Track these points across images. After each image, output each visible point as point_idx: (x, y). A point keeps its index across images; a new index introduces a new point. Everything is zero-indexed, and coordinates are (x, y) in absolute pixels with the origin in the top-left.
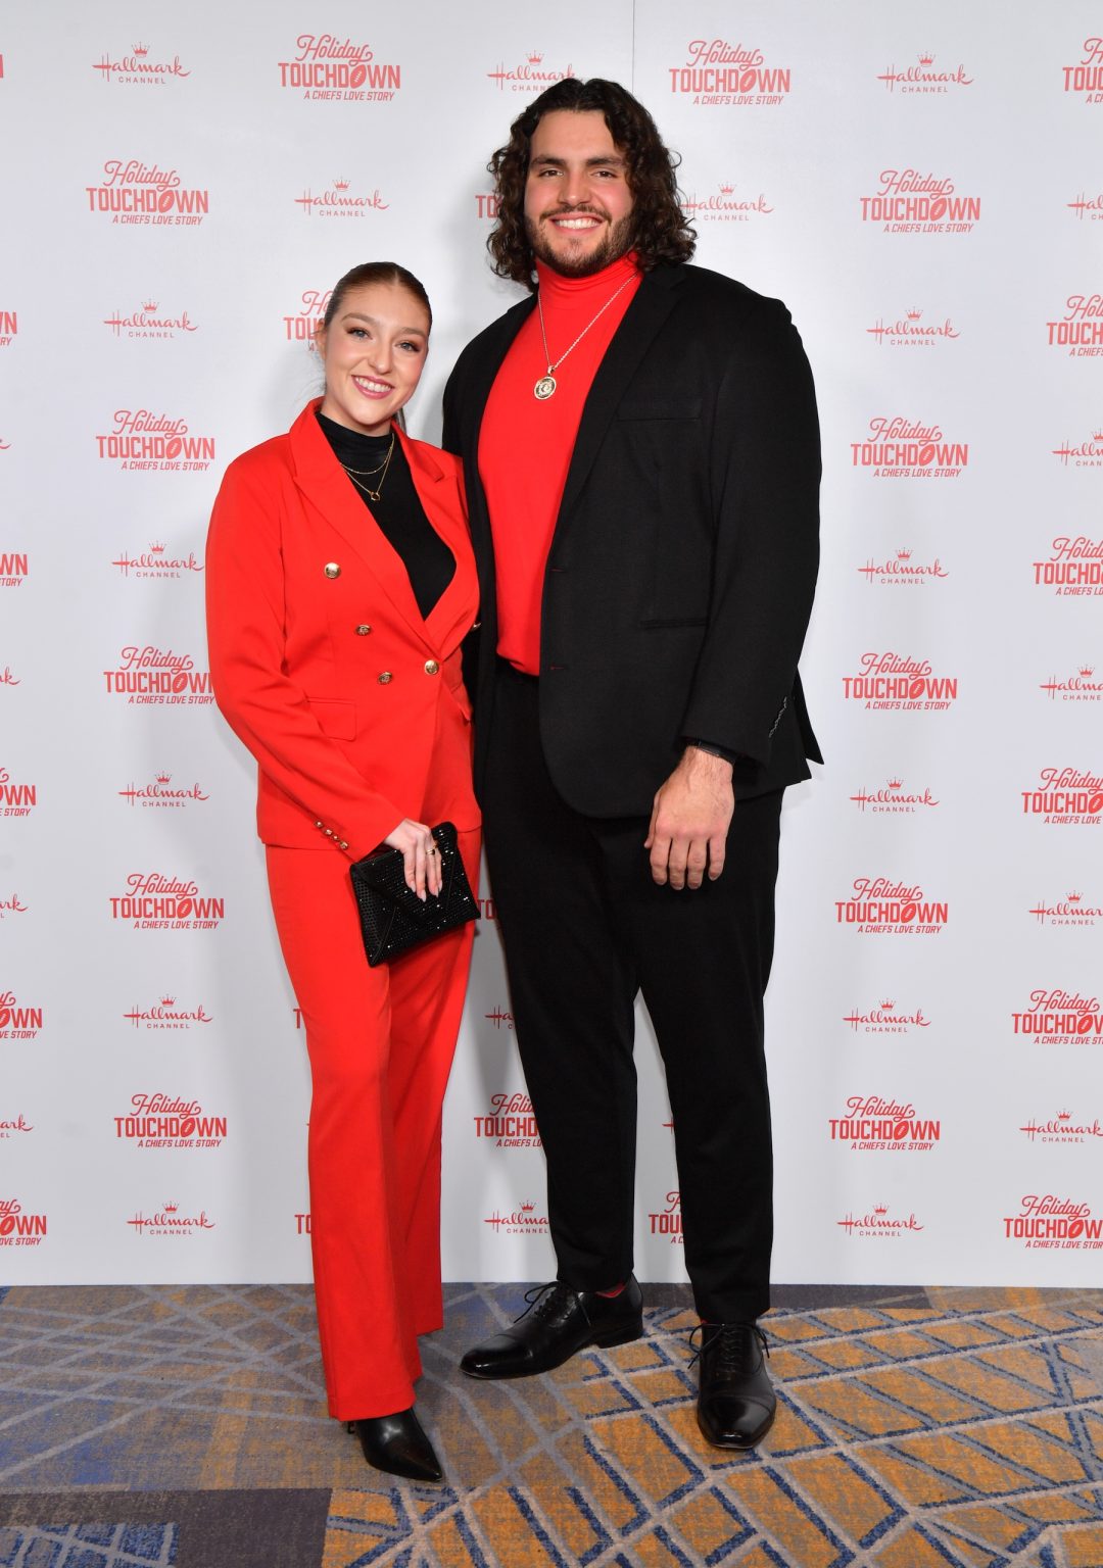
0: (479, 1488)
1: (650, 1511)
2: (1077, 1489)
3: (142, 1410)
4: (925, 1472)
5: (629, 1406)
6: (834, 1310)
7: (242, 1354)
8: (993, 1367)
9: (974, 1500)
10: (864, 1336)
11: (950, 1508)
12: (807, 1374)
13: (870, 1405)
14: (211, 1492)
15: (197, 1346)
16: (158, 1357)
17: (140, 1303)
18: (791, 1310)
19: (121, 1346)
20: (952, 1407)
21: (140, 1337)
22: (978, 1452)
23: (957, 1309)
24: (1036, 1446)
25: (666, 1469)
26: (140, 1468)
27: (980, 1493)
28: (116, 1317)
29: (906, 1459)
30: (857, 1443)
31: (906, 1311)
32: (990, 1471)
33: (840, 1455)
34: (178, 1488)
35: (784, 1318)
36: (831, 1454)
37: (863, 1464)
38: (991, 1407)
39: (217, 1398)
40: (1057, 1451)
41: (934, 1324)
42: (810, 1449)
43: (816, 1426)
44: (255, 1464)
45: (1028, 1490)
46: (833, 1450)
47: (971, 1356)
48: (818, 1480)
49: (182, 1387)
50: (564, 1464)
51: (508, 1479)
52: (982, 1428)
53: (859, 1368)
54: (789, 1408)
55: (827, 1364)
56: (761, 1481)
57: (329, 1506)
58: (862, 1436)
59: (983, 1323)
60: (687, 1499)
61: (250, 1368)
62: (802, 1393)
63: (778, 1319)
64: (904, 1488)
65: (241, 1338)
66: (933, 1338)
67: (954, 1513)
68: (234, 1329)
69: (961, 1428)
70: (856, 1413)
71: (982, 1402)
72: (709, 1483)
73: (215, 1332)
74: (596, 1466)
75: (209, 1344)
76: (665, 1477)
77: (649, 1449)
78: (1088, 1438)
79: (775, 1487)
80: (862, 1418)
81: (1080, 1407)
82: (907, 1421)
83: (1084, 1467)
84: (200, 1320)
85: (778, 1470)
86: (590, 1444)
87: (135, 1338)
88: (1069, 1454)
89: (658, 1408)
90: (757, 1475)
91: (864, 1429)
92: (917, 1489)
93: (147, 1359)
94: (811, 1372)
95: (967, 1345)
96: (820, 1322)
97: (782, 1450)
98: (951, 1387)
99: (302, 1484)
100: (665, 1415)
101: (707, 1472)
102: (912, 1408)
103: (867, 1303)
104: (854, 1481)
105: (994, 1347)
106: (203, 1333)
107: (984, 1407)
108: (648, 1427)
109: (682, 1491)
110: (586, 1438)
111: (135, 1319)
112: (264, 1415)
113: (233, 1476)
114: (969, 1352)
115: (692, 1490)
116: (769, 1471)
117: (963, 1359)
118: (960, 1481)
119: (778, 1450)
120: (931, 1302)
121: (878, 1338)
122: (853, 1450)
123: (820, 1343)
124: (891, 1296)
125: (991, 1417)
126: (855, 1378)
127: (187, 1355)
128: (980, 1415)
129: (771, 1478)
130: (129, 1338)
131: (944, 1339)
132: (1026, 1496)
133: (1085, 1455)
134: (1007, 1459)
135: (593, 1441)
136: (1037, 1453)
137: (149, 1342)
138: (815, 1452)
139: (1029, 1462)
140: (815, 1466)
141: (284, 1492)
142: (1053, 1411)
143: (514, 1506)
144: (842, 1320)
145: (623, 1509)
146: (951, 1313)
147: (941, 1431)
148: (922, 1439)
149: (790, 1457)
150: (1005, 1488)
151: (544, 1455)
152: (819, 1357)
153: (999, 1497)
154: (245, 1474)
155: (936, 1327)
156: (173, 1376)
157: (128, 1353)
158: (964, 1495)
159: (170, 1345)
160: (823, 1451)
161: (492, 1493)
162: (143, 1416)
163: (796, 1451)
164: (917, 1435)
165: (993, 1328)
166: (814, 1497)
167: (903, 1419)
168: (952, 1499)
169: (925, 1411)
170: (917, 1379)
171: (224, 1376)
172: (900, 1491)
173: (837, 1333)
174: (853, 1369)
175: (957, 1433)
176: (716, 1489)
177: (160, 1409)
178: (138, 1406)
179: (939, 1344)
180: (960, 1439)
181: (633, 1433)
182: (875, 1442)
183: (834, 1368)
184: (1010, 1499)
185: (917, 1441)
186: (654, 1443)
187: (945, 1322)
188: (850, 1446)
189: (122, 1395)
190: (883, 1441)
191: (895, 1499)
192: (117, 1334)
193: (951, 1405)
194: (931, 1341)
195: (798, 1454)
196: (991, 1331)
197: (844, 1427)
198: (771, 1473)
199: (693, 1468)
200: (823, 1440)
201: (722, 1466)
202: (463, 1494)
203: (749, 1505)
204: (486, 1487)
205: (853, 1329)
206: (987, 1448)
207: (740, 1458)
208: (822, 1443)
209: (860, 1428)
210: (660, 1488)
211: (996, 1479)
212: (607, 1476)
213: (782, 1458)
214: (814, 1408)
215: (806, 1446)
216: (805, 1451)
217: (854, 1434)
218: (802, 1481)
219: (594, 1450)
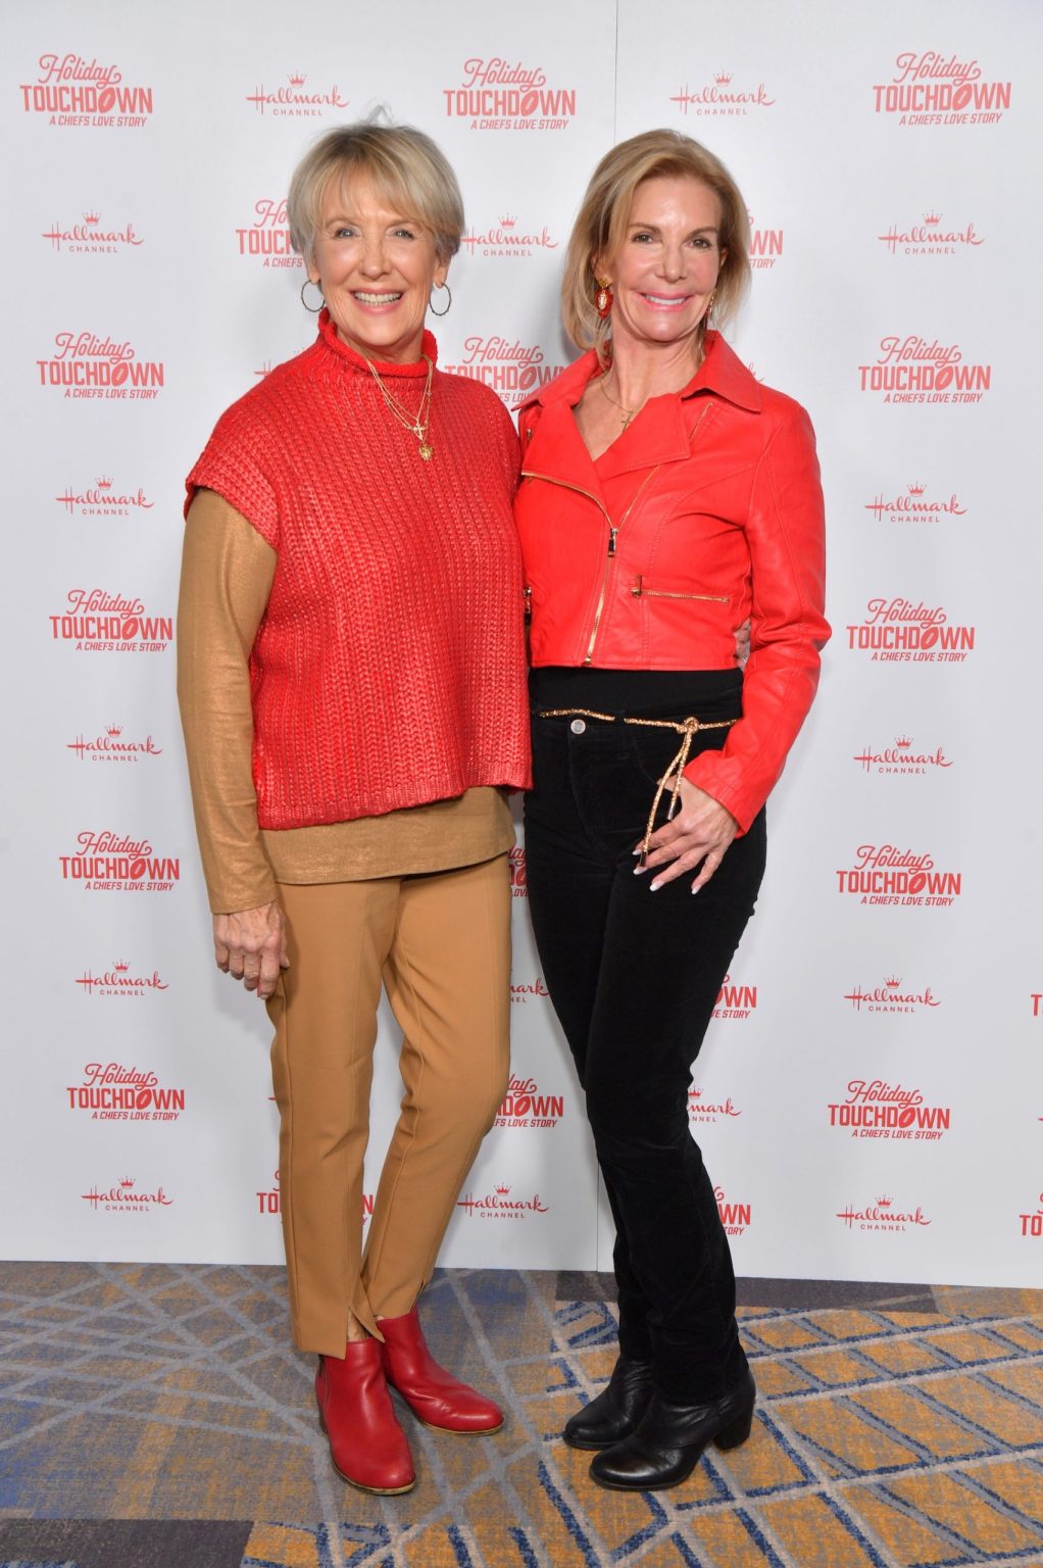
0: (415, 1526)
1: (601, 1562)
3: (68, 1415)
4: (917, 1523)
6: (829, 1311)
7: (187, 1349)
8: (1002, 1387)
9: (972, 1562)
10: (860, 1345)
12: (793, 1391)
13: (860, 1432)
14: (122, 1525)
15: (140, 1337)
16: (96, 1350)
17: (91, 1284)
18: (782, 1311)
19: (61, 1336)
20: (953, 1438)
21: (84, 1325)
22: (979, 1498)
23: (966, 1316)
25: (625, 1508)
26: (50, 1489)
27: (979, 1552)
28: (63, 1300)
29: (897, 1505)
30: (842, 1481)
31: (910, 1315)
32: (992, 1523)
33: (822, 1495)
34: (86, 1515)
35: (774, 1319)
36: (813, 1495)
37: (848, 1509)
38: (997, 1439)
39: (150, 1403)
41: (938, 1332)
42: (789, 1487)
43: (799, 1458)
44: (174, 1487)
45: (1036, 1549)
46: (815, 1489)
47: (978, 1374)
48: (795, 1528)
49: (114, 1387)
50: (512, 1496)
51: (450, 1516)
52: (986, 1466)
53: (851, 1384)
54: (769, 1432)
55: (817, 1379)
56: (732, 1528)
57: (246, 1544)
58: (849, 1473)
59: (994, 1333)
60: (645, 1548)
61: (193, 1365)
62: (786, 1415)
63: (766, 1320)
64: (892, 1543)
65: (188, 1329)
66: (937, 1349)
68: (184, 1317)
69: (962, 1465)
70: (844, 1441)
71: (988, 1433)
72: (670, 1528)
73: (162, 1320)
74: (547, 1501)
75: (155, 1336)
76: (623, 1517)
79: (746, 1536)
80: (850, 1449)
82: (902, 1454)
84: (150, 1307)
85: (752, 1514)
86: (545, 1472)
87: (78, 1325)
90: (726, 1519)
91: (853, 1464)
92: (908, 1542)
93: (84, 1353)
94: (798, 1388)
95: (974, 1359)
96: (814, 1326)
97: (758, 1487)
98: (954, 1412)
99: (221, 1515)
101: (672, 1514)
102: (907, 1437)
103: (866, 1305)
104: (836, 1531)
105: (1004, 1363)
106: (150, 1321)
107: (990, 1440)
109: (640, 1538)
110: (541, 1465)
111: (82, 1304)
112: (195, 1423)
113: (148, 1502)
114: (977, 1368)
115: (651, 1536)
116: (742, 1514)
117: (969, 1377)
118: (957, 1536)
119: (753, 1486)
120: (937, 1305)
121: (876, 1347)
122: (837, 1490)
123: (812, 1351)
124: (893, 1296)
125: (996, 1452)
126: (847, 1397)
127: (128, 1348)
128: (984, 1450)
129: (743, 1523)
130: (72, 1326)
131: (948, 1351)
134: (1014, 1509)
135: (549, 1469)
137: (91, 1332)
138: (795, 1492)
140: (792, 1509)
141: (201, 1524)
143: (451, 1551)
144: (837, 1324)
145: (573, 1558)
146: (959, 1319)
147: (938, 1468)
148: (916, 1478)
149: (766, 1497)
150: (1009, 1547)
151: (492, 1484)
152: (809, 1369)
153: (1002, 1560)
155: (942, 1335)
156: (108, 1374)
157: (66, 1345)
158: (961, 1555)
159: (113, 1336)
160: (803, 1489)
161: (430, 1533)
162: (67, 1424)
163: (775, 1489)
164: (910, 1473)
165: (1005, 1339)
166: (790, 1551)
167: (897, 1451)
168: (947, 1558)
169: (923, 1443)
170: (915, 1401)
171: (162, 1375)
172: (887, 1547)
173: (831, 1340)
174: (844, 1386)
175: (957, 1472)
176: (678, 1536)
177: (88, 1415)
178: (64, 1410)
179: (942, 1357)
180: (960, 1479)
182: (864, 1480)
183: (824, 1384)
184: (1014, 1563)
185: (911, 1481)
187: (952, 1330)
188: (834, 1484)
189: (49, 1396)
190: (873, 1479)
191: (881, 1558)
192: (60, 1321)
193: (951, 1435)
194: (934, 1353)
195: (775, 1493)
196: (1001, 1342)
197: (829, 1459)
198: (744, 1517)
199: (656, 1508)
200: (806, 1475)
201: (688, 1506)
202: (396, 1533)
203: (715, 1559)
204: (425, 1525)
205: (849, 1336)
206: (990, 1493)
207: (710, 1497)
208: (804, 1479)
209: (848, 1462)
210: (616, 1532)
211: (999, 1534)
212: (558, 1515)
213: (757, 1498)
214: (798, 1434)
215: (784, 1483)
216: (784, 1489)
217: (841, 1469)
218: (778, 1529)
219: (548, 1480)
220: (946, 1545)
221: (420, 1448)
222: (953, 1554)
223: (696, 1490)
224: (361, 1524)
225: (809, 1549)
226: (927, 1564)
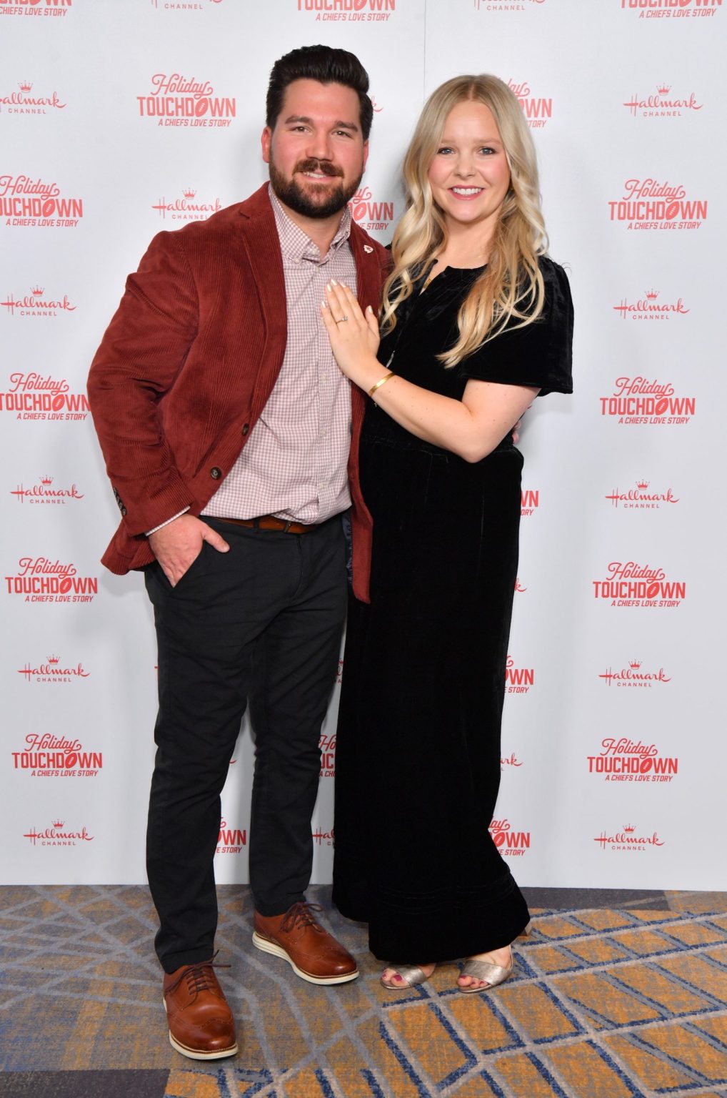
0: (291, 1069)
1: (430, 1093)
3: (23, 997)
4: (660, 1060)
5: (419, 995)
6: (590, 911)
7: (110, 947)
8: (720, 964)
9: (701, 1086)
10: (614, 934)
11: (682, 1093)
12: (565, 968)
13: (616, 997)
14: (71, 1073)
15: (74, 939)
16: (41, 950)
17: (31, 902)
18: (555, 911)
19: (13, 939)
20: (684, 999)
21: (29, 931)
22: (705, 1041)
23: (691, 912)
25: (445, 1054)
26: (14, 1050)
27: (706, 1079)
28: (12, 913)
29: (644, 1046)
30: (605, 1031)
31: (649, 912)
32: (716, 1060)
33: (590, 1042)
34: (44, 1068)
35: (550, 917)
36: (584, 1041)
37: (609, 1052)
38: (717, 1000)
39: (85, 986)
41: (672, 924)
42: (565, 1036)
43: (571, 1015)
44: (109, 1047)
46: (584, 1037)
47: (701, 953)
48: (571, 1065)
49: (57, 976)
50: (361, 1047)
51: (316, 1061)
52: (709, 1019)
53: (608, 963)
54: (549, 999)
55: (583, 959)
56: (525, 1066)
57: (166, 1086)
58: (609, 1026)
59: (713, 924)
60: (461, 1081)
61: (115, 959)
62: (560, 985)
63: (544, 918)
64: (643, 1074)
65: (110, 932)
66: (670, 936)
68: (106, 924)
69: (691, 1018)
70: (605, 1003)
71: (709, 995)
72: (480, 1066)
73: (89, 927)
74: (388, 1050)
75: (84, 938)
76: (445, 1061)
77: (433, 1035)
79: (535, 1071)
80: (609, 1009)
82: (647, 1012)
84: (79, 917)
85: (539, 1056)
86: (384, 1030)
87: (25, 932)
89: (442, 997)
90: (521, 1060)
91: (611, 1019)
92: (654, 1074)
93: (32, 951)
94: (569, 966)
95: (698, 943)
96: (579, 921)
97: (542, 1037)
98: (684, 981)
99: (146, 1065)
100: (447, 1003)
101: (480, 1057)
102: (651, 1000)
103: (617, 905)
104: (601, 1066)
105: (720, 945)
106: (80, 927)
107: (711, 1000)
108: (433, 1014)
109: (457, 1074)
110: (381, 1025)
111: (26, 915)
112: (121, 1001)
113: (90, 1057)
114: (700, 950)
115: (465, 1073)
116: (530, 1056)
117: (695, 956)
118: (689, 1068)
119: (539, 1037)
120: (670, 905)
121: (626, 935)
122: (601, 1038)
123: (578, 940)
124: (637, 899)
125: (716, 1009)
126: (605, 972)
127: (65, 947)
128: (707, 1007)
129: (533, 1063)
130: (20, 932)
131: (679, 938)
135: (387, 1027)
137: (35, 936)
138: (570, 1040)
140: (569, 1052)
141: (130, 1073)
143: (318, 1086)
144: (596, 920)
145: (409, 1090)
146: (686, 914)
147: (675, 1021)
148: (659, 1028)
149: (549, 1044)
151: (347, 1039)
152: (577, 953)
153: (723, 1084)
154: (99, 1055)
155: (674, 927)
156: (51, 967)
157: (17, 946)
158: (693, 1082)
159: (53, 939)
160: (576, 1038)
161: (302, 1074)
162: (23, 1003)
163: (555, 1038)
164: (654, 1025)
165: (720, 928)
166: (567, 1082)
167: (644, 1009)
168: (683, 1084)
169: (662, 1003)
170: (656, 974)
171: (92, 966)
172: (639, 1077)
173: (592, 932)
174: (603, 964)
175: (688, 1023)
176: (485, 1072)
177: (38, 996)
178: (19, 993)
179: (675, 942)
180: (689, 1028)
181: (420, 1020)
182: (620, 1030)
183: (588, 962)
185: (655, 1030)
186: (438, 1030)
187: (681, 922)
188: (599, 1034)
189: (7, 983)
190: (627, 1030)
191: (635, 1084)
192: (11, 929)
193: (684, 997)
194: (669, 939)
195: (555, 1041)
196: (719, 931)
197: (594, 1016)
198: (532, 1058)
199: (468, 1053)
200: (577, 1028)
201: (492, 1051)
202: (277, 1075)
203: (514, 1088)
204: (297, 1069)
205: (605, 928)
206: (713, 1038)
207: (507, 1044)
208: (576, 1031)
209: (608, 1018)
210: (439, 1071)
211: (720, 1067)
212: (395, 1059)
213: (542, 1045)
214: (570, 998)
215: (562, 1034)
216: (561, 1038)
217: (603, 1023)
218: (559, 1066)
219: (387, 1035)
220: (682, 1075)
221: (291, 1015)
222: (687, 1081)
223: (497, 1040)
224: (251, 1069)
225: (582, 1079)
226: (668, 1088)
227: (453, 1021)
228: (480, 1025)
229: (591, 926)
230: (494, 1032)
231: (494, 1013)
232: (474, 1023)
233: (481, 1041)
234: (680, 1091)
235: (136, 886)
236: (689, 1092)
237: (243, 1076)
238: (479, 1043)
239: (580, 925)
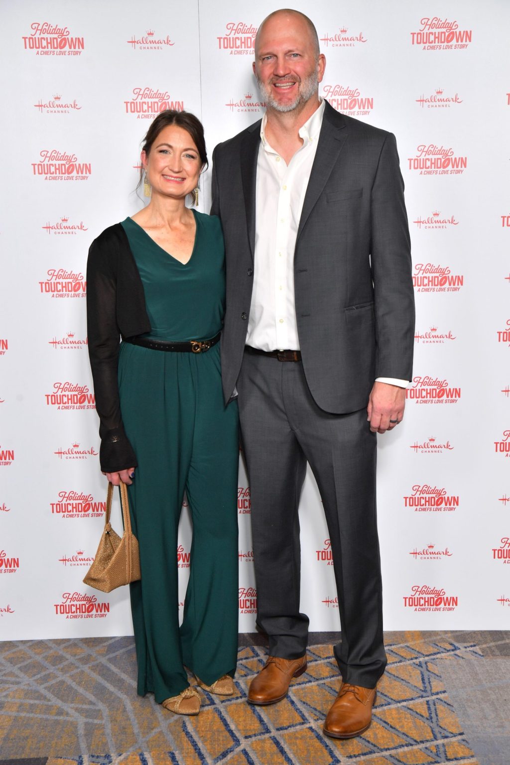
0: (124, 754)
2: (428, 745)
5: (209, 703)
6: (319, 646)
8: (394, 676)
9: (374, 753)
11: (363, 758)
22: (380, 724)
24: (410, 720)
25: (221, 739)
27: (378, 748)
30: (320, 721)
32: (385, 735)
33: (311, 728)
36: (306, 728)
38: (390, 698)
40: (420, 722)
42: (296, 725)
43: (301, 712)
44: (11, 744)
45: (403, 746)
46: (308, 725)
48: (298, 743)
50: (170, 737)
51: (140, 748)
52: (384, 711)
55: (311, 676)
56: (269, 746)
59: (392, 651)
60: (229, 756)
61: (22, 687)
65: (21, 671)
67: (364, 761)
68: (19, 665)
70: (321, 703)
71: (386, 696)
72: (242, 747)
74: (186, 739)
76: (220, 744)
77: (215, 728)
78: (437, 716)
79: (275, 748)
80: (323, 706)
81: (434, 697)
83: (433, 731)
85: (278, 738)
86: (185, 726)
88: (426, 724)
89: (223, 703)
90: (267, 742)
92: (347, 747)
97: (282, 726)
99: (33, 755)
100: (226, 707)
101: (242, 741)
104: (317, 743)
105: (396, 664)
107: (386, 698)
108: (216, 715)
109: (227, 752)
110: (184, 722)
115: (232, 751)
118: (368, 742)
119: (280, 726)
122: (318, 725)
125: (389, 704)
126: (324, 684)
128: (384, 703)
129: (274, 743)
132: (400, 750)
133: (434, 725)
134: (394, 728)
135: (186, 724)
136: (410, 724)
138: (298, 727)
139: (405, 730)
140: (297, 735)
141: (23, 761)
142: (421, 700)
143: (140, 764)
149: (285, 730)
150: (392, 745)
151: (161, 733)
153: (388, 751)
154: (5, 750)
158: (370, 750)
160: (302, 726)
161: (131, 757)
163: (289, 726)
165: (396, 654)
166: (294, 754)
168: (364, 752)
172: (338, 749)
173: (319, 659)
176: (245, 750)
181: (208, 718)
183: (314, 678)
184: (393, 752)
186: (219, 724)
188: (316, 722)
191: (335, 754)
195: (290, 728)
197: (314, 712)
198: (274, 740)
199: (235, 738)
200: (304, 720)
201: (250, 737)
202: (115, 758)
203: (261, 759)
204: (128, 753)
205: (327, 656)
206: (385, 722)
207: (260, 732)
208: (303, 722)
209: (323, 712)
210: (216, 750)
211: (387, 740)
212: (190, 744)
213: (281, 731)
214: (301, 701)
215: (294, 724)
216: (294, 727)
217: (319, 716)
218: (290, 744)
219: (186, 729)
220: (364, 746)
221: (128, 719)
222: (366, 750)
223: (254, 729)
224: (99, 755)
225: (303, 752)
226: (354, 755)
227: (228, 718)
228: (244, 721)
229: (319, 655)
230: (253, 725)
231: (253, 712)
232: (241, 719)
233: (244, 730)
234: (362, 757)
235: (41, 640)
236: (367, 757)
237: (94, 759)
238: (242, 732)
239: (312, 655)
